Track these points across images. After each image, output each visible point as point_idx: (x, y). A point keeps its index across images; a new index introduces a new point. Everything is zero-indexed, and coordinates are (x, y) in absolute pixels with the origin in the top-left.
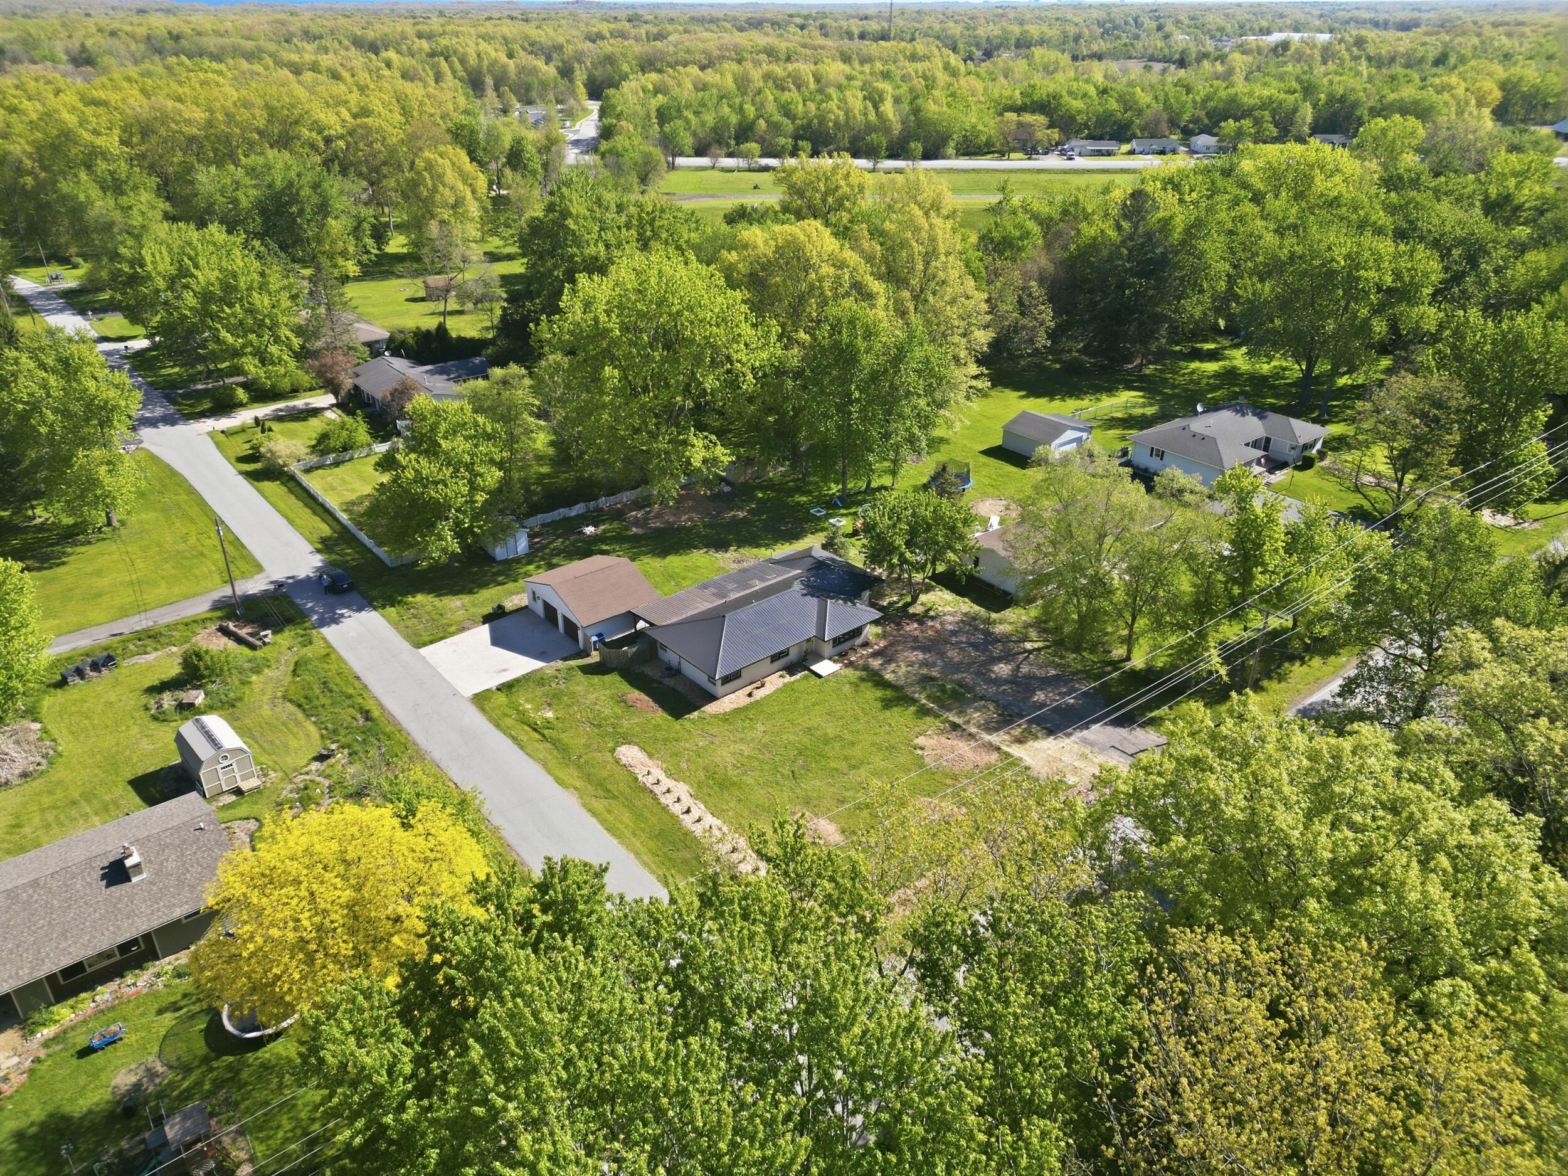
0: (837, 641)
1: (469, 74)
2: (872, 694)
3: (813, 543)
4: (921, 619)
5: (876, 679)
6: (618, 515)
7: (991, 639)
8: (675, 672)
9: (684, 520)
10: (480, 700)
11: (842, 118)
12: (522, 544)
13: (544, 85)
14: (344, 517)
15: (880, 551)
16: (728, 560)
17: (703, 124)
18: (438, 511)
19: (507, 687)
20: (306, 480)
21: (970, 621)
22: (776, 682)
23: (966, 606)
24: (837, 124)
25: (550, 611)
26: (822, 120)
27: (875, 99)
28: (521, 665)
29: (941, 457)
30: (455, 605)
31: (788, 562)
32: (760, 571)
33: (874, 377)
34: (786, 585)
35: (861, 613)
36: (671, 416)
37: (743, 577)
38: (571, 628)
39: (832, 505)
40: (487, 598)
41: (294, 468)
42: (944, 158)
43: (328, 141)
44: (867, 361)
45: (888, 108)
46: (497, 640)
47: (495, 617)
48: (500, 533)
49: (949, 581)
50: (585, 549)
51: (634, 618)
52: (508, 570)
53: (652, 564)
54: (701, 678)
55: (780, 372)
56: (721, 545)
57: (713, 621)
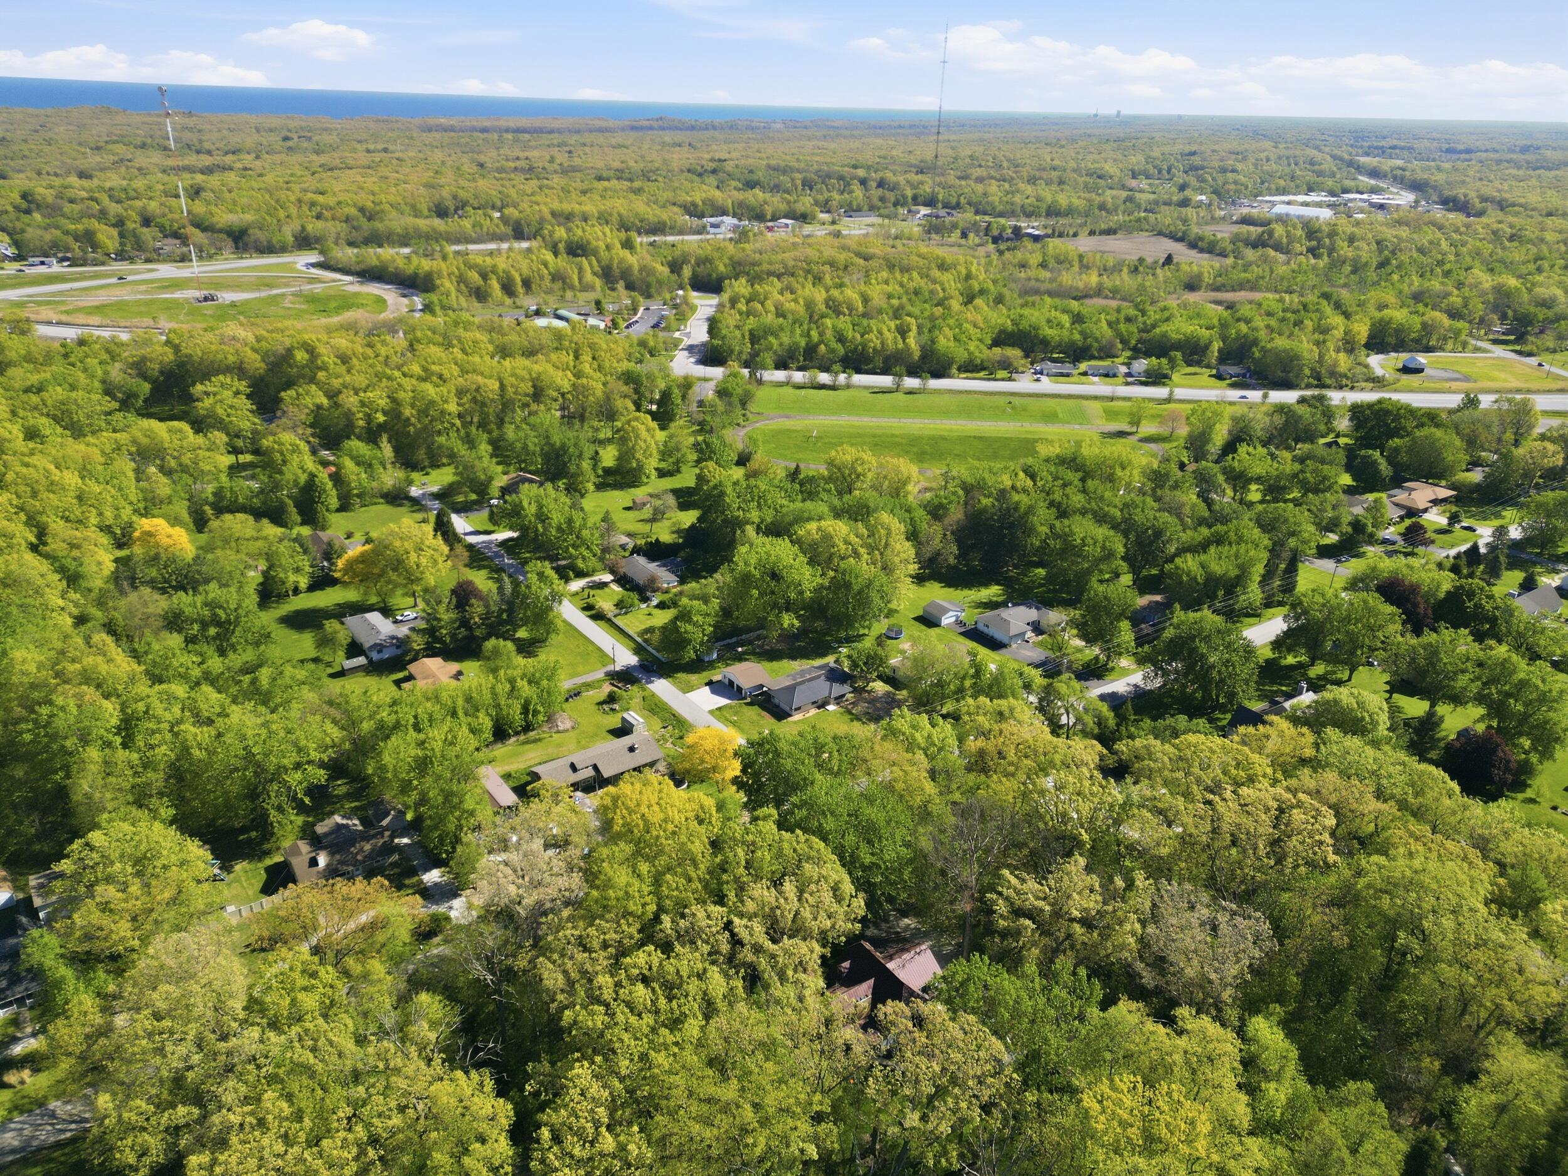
0: (836, 699)
1: (603, 269)
2: (847, 717)
3: (830, 660)
4: (869, 692)
5: (850, 713)
6: (750, 643)
7: (894, 700)
8: (778, 706)
9: (779, 647)
10: (711, 712)
11: (879, 346)
12: (715, 656)
13: (660, 283)
14: (639, 640)
15: (854, 665)
16: (796, 665)
17: (781, 344)
18: (689, 642)
19: (719, 709)
20: (615, 620)
21: (888, 694)
22: (813, 712)
23: (888, 688)
24: (874, 349)
25: (731, 683)
26: (864, 346)
27: (903, 332)
28: (723, 701)
29: (892, 621)
30: (693, 678)
31: (820, 668)
32: (809, 671)
33: (860, 592)
34: (819, 677)
35: (846, 688)
36: (775, 605)
37: (802, 673)
38: (739, 689)
39: (840, 642)
40: (706, 676)
41: (610, 615)
42: (949, 376)
43: (563, 395)
44: (856, 588)
45: (912, 341)
46: (713, 692)
47: (710, 683)
48: (709, 651)
49: (880, 677)
50: (740, 658)
51: (762, 686)
52: (711, 665)
53: (767, 665)
54: (787, 709)
55: (822, 587)
56: (794, 658)
57: (791, 689)
